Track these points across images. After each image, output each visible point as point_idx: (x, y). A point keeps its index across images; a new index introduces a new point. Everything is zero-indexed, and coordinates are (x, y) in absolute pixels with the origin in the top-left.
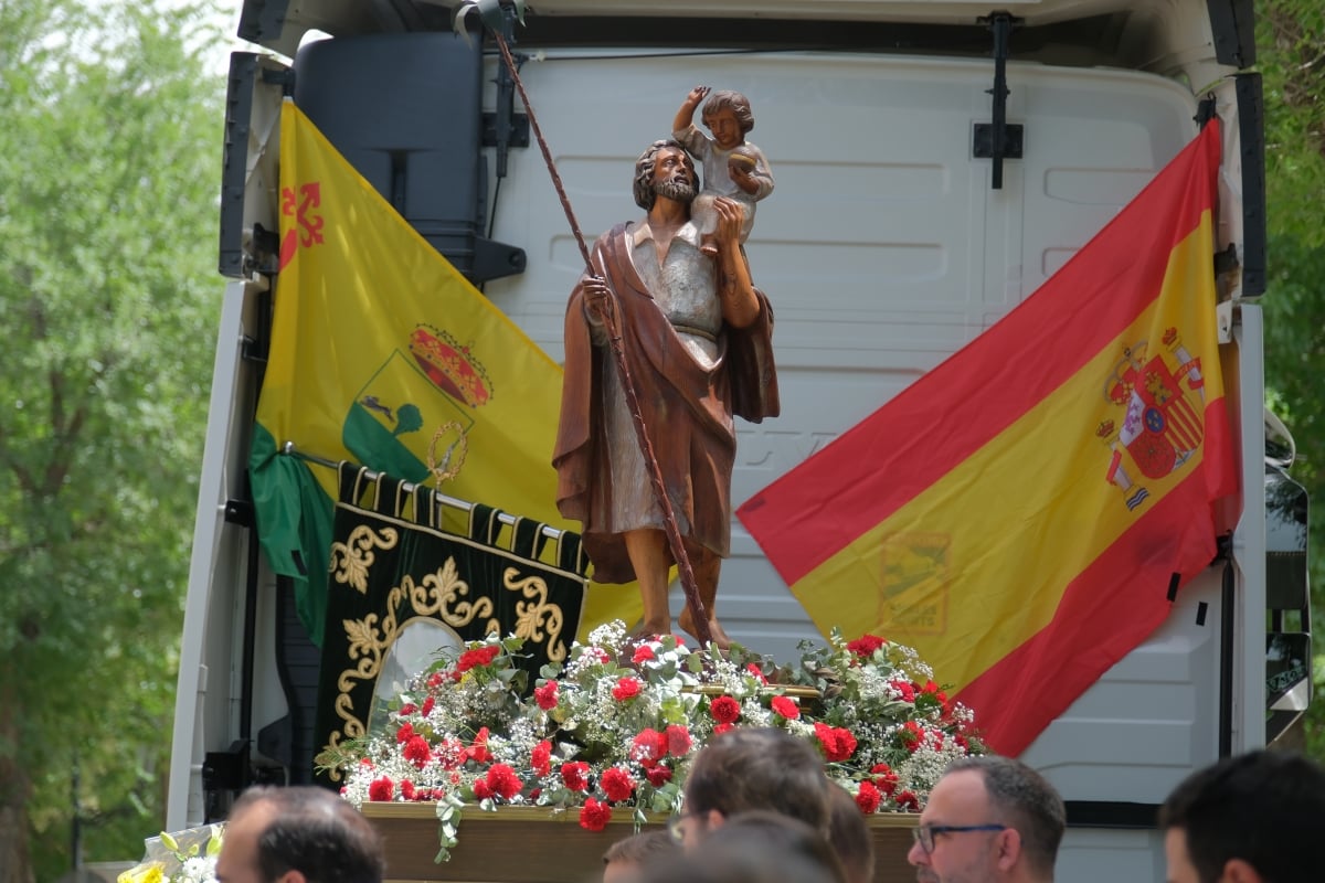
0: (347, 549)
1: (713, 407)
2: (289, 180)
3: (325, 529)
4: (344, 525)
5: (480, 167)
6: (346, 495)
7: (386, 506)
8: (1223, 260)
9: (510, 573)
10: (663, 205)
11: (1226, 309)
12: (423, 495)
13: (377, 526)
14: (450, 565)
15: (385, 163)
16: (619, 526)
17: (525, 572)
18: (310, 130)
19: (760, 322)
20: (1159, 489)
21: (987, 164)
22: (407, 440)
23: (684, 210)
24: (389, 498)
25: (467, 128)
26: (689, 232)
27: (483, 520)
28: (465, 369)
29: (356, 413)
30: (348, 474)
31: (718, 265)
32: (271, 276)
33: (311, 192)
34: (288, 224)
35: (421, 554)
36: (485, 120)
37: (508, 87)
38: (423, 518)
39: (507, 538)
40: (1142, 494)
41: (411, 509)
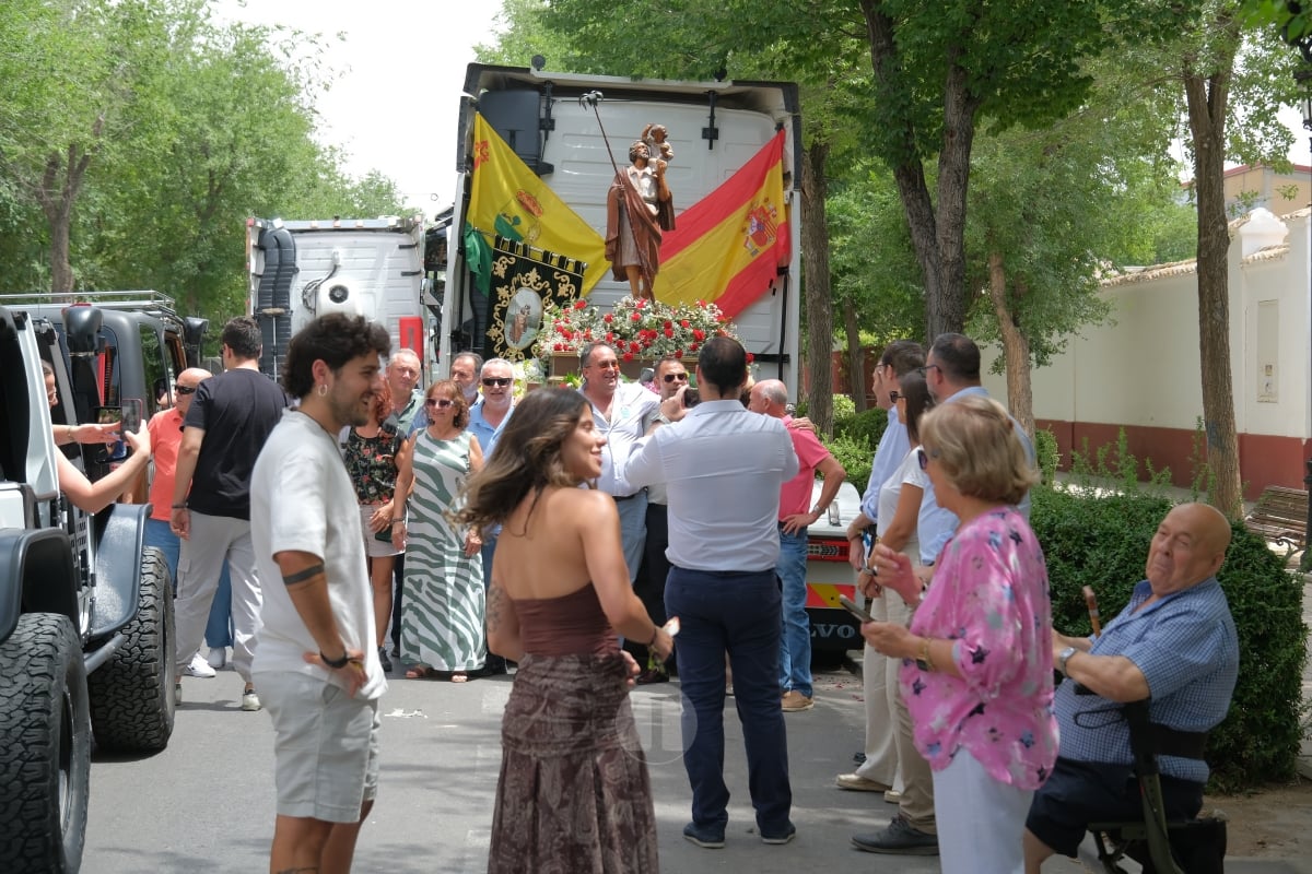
0: (498, 264)
1: (658, 228)
2: (478, 139)
3: (488, 258)
4: (496, 256)
5: (540, 135)
6: (497, 245)
7: (512, 250)
8: (786, 176)
9: (556, 273)
10: (639, 161)
11: (787, 193)
12: (525, 247)
13: (508, 256)
14: (534, 270)
15: (508, 134)
16: (625, 264)
17: (562, 273)
18: (485, 123)
19: (669, 200)
20: (762, 250)
21: (707, 142)
22: (515, 227)
23: (646, 163)
24: (513, 246)
25: (536, 123)
26: (648, 170)
27: (547, 256)
28: (535, 205)
29: (498, 218)
30: (498, 239)
31: (657, 182)
32: (472, 172)
33: (485, 144)
34: (477, 155)
35: (525, 266)
36: (541, 120)
37: (548, 110)
38: (525, 254)
39: (554, 263)
40: (756, 251)
41: (521, 251)
